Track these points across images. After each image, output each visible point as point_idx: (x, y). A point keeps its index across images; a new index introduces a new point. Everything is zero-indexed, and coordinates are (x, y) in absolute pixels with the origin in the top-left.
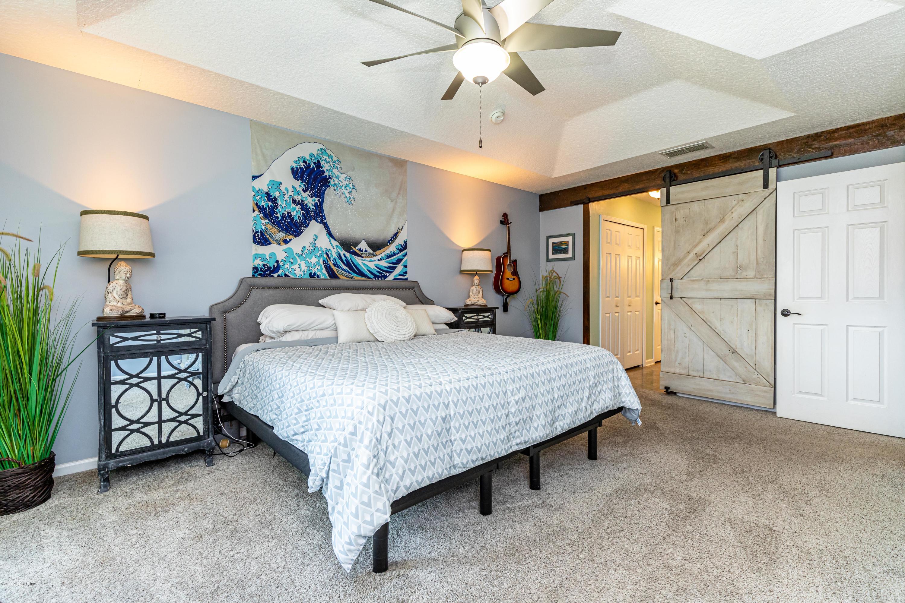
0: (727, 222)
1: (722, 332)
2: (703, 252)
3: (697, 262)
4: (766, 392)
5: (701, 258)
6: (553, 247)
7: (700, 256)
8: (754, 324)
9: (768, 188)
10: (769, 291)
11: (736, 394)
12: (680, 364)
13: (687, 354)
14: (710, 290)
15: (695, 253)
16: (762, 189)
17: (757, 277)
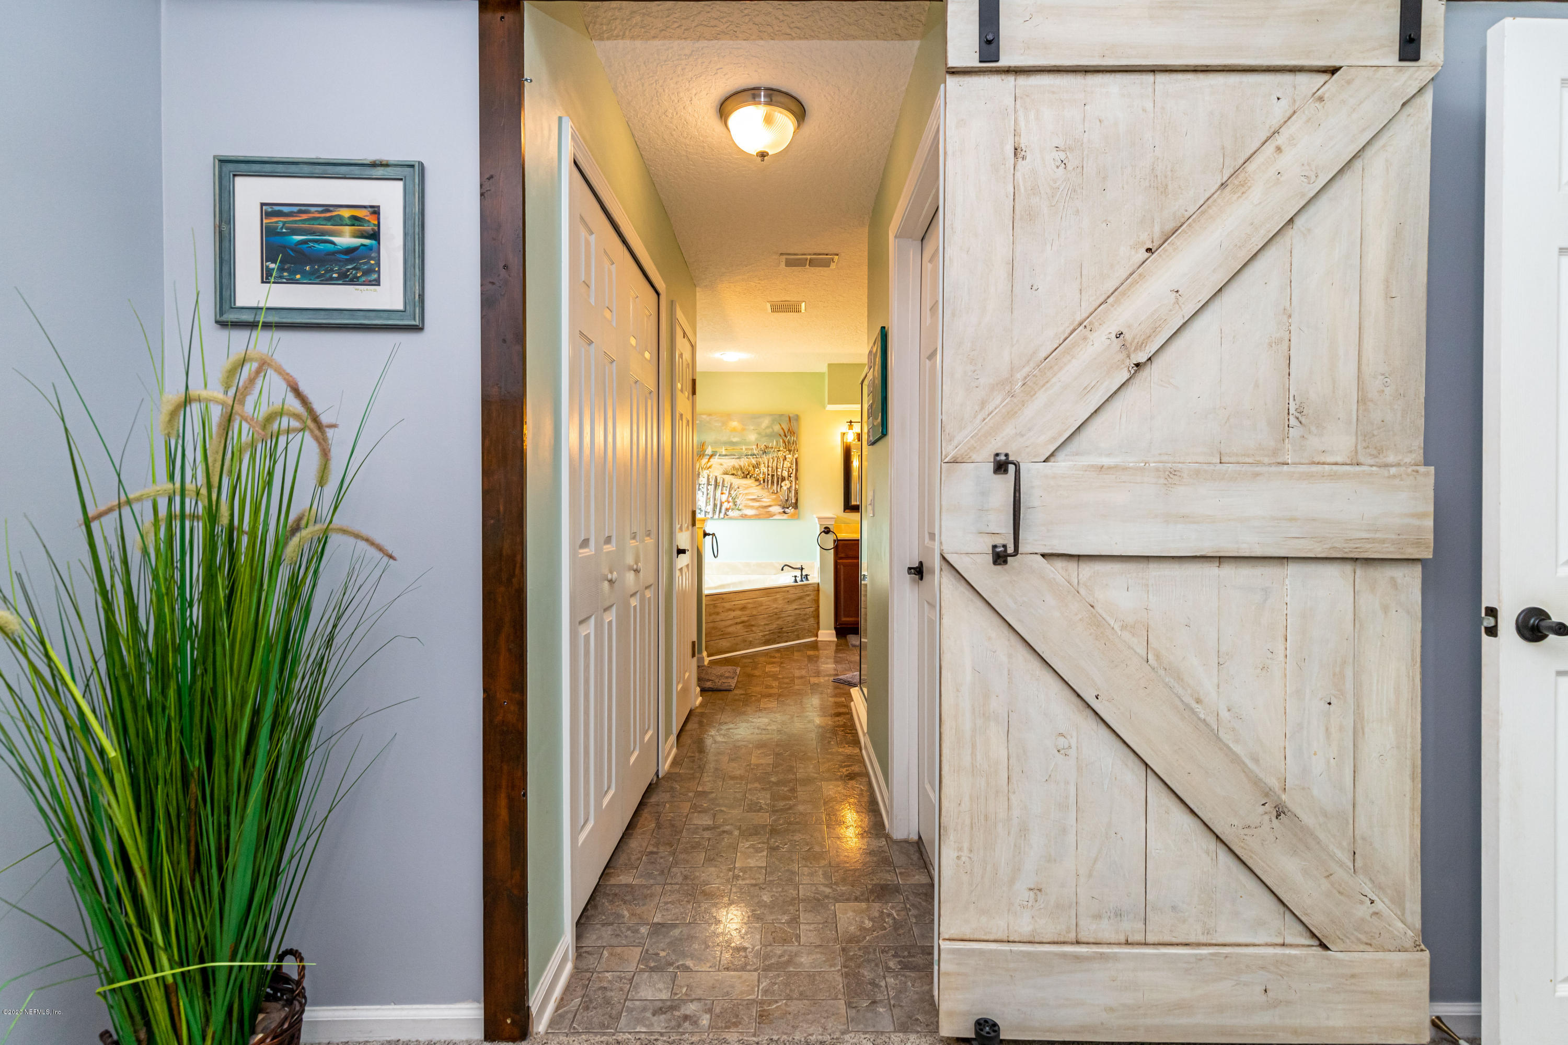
0: (1256, 193)
1: (1224, 714)
2: (1155, 331)
3: (1126, 376)
4: (1402, 974)
5: (1142, 358)
6: (268, 233)
7: (1140, 346)
8: (1349, 673)
9: (1416, 57)
10: (1416, 522)
11: (1288, 1003)
12: (1037, 890)
13: (1071, 838)
14: (1186, 518)
15: (1114, 330)
16: (1392, 58)
17: (1362, 459)
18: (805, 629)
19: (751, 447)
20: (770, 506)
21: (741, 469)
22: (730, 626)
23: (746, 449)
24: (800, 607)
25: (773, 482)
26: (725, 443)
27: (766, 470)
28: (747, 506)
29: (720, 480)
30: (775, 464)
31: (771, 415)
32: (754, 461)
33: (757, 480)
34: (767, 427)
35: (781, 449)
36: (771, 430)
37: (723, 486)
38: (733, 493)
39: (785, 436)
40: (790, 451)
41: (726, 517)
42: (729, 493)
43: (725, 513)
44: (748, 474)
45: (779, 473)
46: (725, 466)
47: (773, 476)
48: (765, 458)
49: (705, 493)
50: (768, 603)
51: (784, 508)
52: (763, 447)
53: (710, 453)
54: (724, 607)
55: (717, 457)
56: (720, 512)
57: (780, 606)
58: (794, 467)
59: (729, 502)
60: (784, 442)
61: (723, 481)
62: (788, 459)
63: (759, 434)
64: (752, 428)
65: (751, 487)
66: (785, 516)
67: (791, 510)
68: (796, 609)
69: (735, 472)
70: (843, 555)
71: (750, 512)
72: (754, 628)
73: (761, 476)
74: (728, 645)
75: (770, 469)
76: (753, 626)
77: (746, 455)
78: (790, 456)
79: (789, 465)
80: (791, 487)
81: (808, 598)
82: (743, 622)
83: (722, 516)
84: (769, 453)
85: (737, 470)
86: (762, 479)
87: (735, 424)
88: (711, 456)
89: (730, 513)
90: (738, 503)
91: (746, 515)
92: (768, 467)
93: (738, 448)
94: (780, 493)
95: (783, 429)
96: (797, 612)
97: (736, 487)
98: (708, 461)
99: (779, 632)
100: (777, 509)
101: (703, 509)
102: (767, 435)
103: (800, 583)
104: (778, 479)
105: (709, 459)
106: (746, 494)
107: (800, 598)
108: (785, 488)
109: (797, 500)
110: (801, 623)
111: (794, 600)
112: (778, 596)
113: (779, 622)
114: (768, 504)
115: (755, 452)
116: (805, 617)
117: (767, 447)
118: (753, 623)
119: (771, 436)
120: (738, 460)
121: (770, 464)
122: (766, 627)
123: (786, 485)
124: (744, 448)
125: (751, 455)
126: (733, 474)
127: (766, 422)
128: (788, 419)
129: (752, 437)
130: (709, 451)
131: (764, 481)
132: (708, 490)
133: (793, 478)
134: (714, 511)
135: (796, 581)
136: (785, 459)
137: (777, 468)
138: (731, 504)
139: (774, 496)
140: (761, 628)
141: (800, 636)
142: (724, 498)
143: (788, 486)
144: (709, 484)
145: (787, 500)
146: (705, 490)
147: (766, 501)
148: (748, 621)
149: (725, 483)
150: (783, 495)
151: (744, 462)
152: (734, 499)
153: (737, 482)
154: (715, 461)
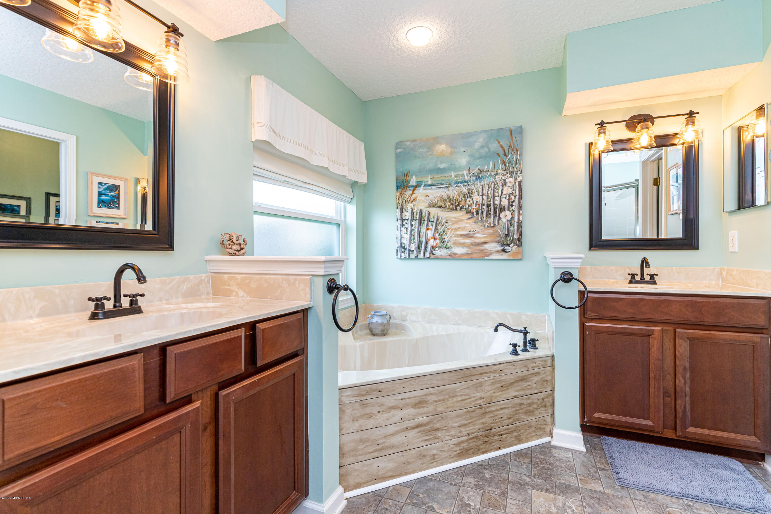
18: (531, 426)
19: (461, 173)
20: (485, 243)
21: (450, 199)
22: (393, 435)
23: (456, 176)
24: (522, 393)
25: (488, 214)
26: (431, 171)
27: (480, 199)
28: (456, 244)
29: (425, 214)
30: (491, 192)
31: (486, 131)
32: (465, 190)
33: (469, 212)
34: (483, 147)
35: (500, 171)
36: (486, 149)
37: (429, 220)
38: (440, 228)
39: (505, 155)
40: (511, 173)
41: (432, 256)
42: (436, 229)
43: (431, 252)
44: (458, 205)
45: (497, 202)
46: (431, 197)
47: (489, 206)
48: (479, 185)
49: (409, 230)
50: (467, 391)
51: (503, 245)
52: (476, 171)
53: (414, 184)
54: (382, 405)
55: (422, 187)
56: (425, 250)
57: (488, 394)
58: (517, 193)
59: (435, 239)
60: (504, 162)
61: (429, 214)
62: (508, 184)
63: (471, 156)
64: (463, 150)
65: (462, 220)
66: (505, 256)
67: (513, 248)
68: (515, 397)
69: (442, 204)
70: (593, 315)
71: (459, 251)
72: (439, 434)
73: (474, 206)
74: (391, 465)
75: (485, 197)
76: (438, 429)
77: (456, 183)
78: (511, 180)
79: (510, 191)
80: (512, 218)
81: (536, 379)
82: (418, 426)
83: (427, 255)
84: (484, 178)
85: (445, 201)
86: (475, 210)
87: (442, 147)
88: (416, 187)
89: (437, 252)
90: (447, 239)
91: (455, 254)
92: (483, 195)
93: (446, 175)
94: (497, 228)
95: (502, 147)
96: (517, 401)
97: (444, 221)
98: (413, 193)
99: (486, 436)
100: (493, 247)
101: (407, 247)
102: (481, 157)
103: (523, 356)
104: (495, 209)
105: (413, 191)
106: (456, 229)
107: (523, 379)
108: (504, 220)
109: (521, 235)
110: (523, 417)
111: (512, 384)
112: (484, 379)
113: (487, 419)
114: (483, 240)
115: (466, 178)
116: (531, 408)
117: (481, 171)
118: (438, 425)
119: (486, 157)
120: (446, 190)
121: (485, 192)
122: (463, 429)
123: (506, 216)
124: (453, 174)
125: (462, 182)
126: (440, 207)
127: (480, 141)
128: (509, 133)
129: (463, 161)
130: (413, 181)
131: (478, 213)
132: (412, 225)
133: (515, 208)
134: (419, 249)
135: (515, 353)
136: (505, 184)
137: (494, 196)
138: (438, 241)
139: (491, 231)
140: (453, 432)
141: (523, 437)
142: (430, 234)
143: (509, 217)
144: (413, 219)
145: (507, 236)
146: (409, 226)
147: (481, 237)
148: (429, 423)
149: (431, 217)
150: (501, 229)
151: (453, 191)
152: (441, 235)
153: (444, 215)
154: (420, 192)
